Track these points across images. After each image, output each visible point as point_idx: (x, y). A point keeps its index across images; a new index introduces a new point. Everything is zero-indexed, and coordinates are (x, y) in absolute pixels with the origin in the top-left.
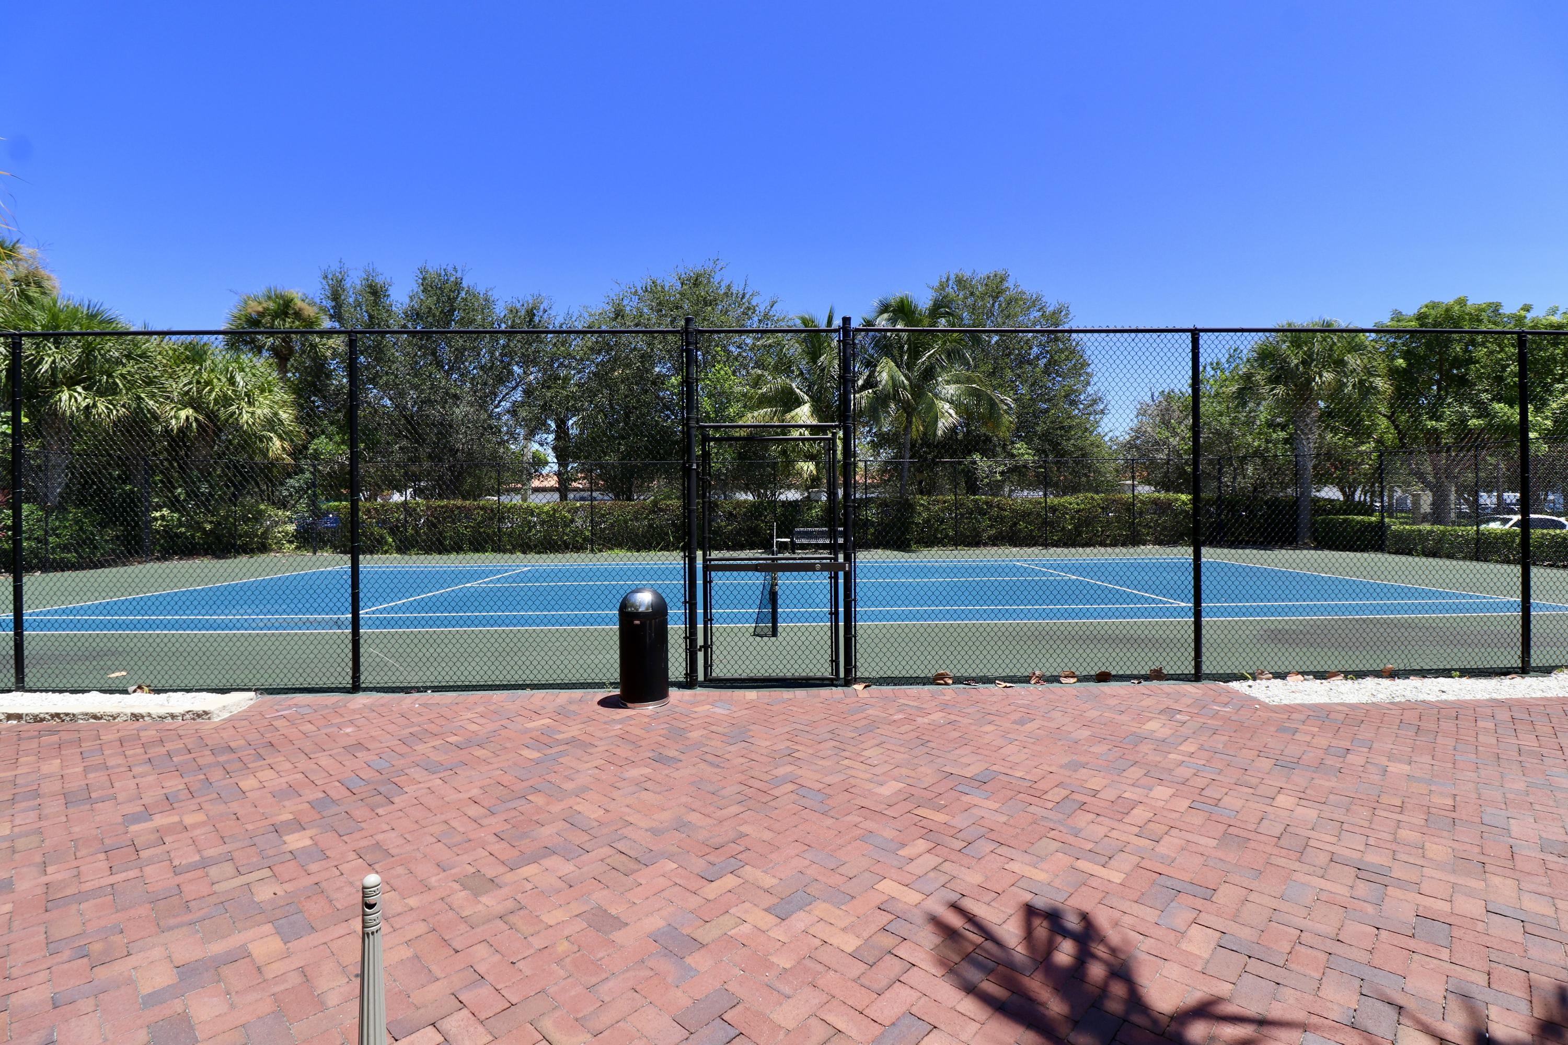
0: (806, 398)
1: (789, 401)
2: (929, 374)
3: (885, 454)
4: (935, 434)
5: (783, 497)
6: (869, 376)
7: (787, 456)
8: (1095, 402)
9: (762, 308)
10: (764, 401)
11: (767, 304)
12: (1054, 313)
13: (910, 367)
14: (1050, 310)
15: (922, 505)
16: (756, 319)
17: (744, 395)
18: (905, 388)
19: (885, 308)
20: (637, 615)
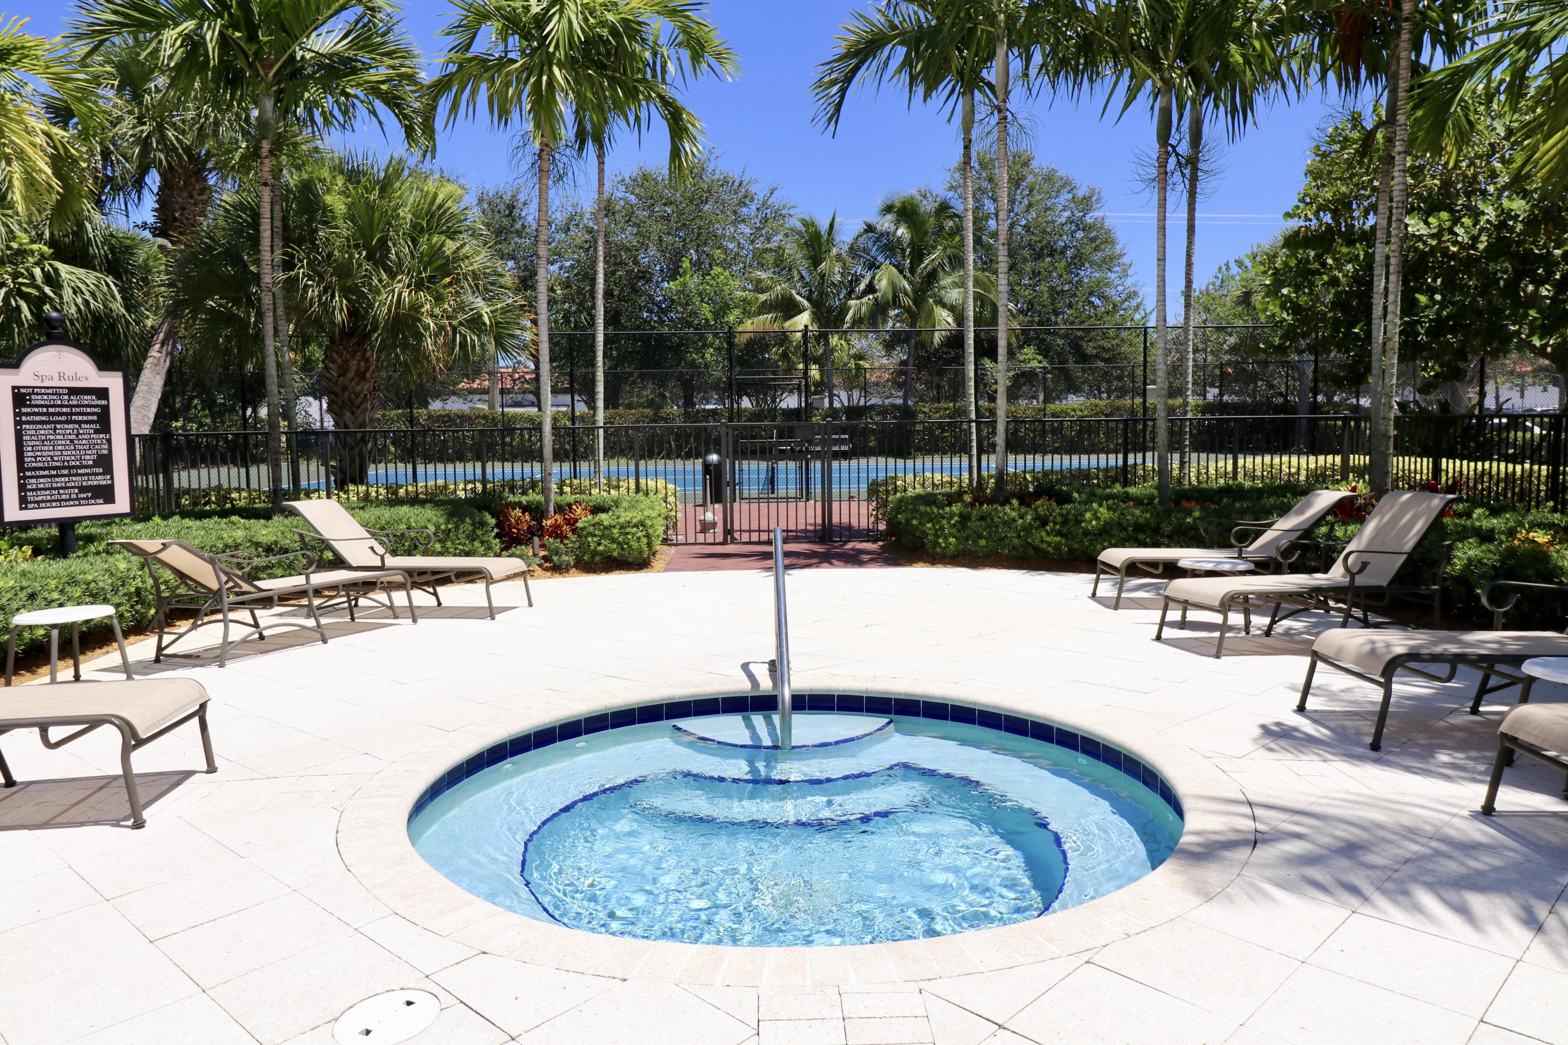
0: (806, 303)
1: (789, 308)
2: (932, 277)
3: (900, 355)
4: (932, 342)
5: (783, 405)
6: (871, 282)
7: (789, 359)
8: (1129, 297)
9: (760, 196)
10: (765, 308)
11: (766, 191)
12: (1084, 198)
13: (912, 270)
14: (1080, 193)
15: (924, 412)
16: (754, 207)
17: (744, 300)
18: (906, 294)
19: (888, 209)
20: (710, 465)
